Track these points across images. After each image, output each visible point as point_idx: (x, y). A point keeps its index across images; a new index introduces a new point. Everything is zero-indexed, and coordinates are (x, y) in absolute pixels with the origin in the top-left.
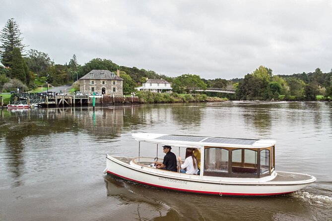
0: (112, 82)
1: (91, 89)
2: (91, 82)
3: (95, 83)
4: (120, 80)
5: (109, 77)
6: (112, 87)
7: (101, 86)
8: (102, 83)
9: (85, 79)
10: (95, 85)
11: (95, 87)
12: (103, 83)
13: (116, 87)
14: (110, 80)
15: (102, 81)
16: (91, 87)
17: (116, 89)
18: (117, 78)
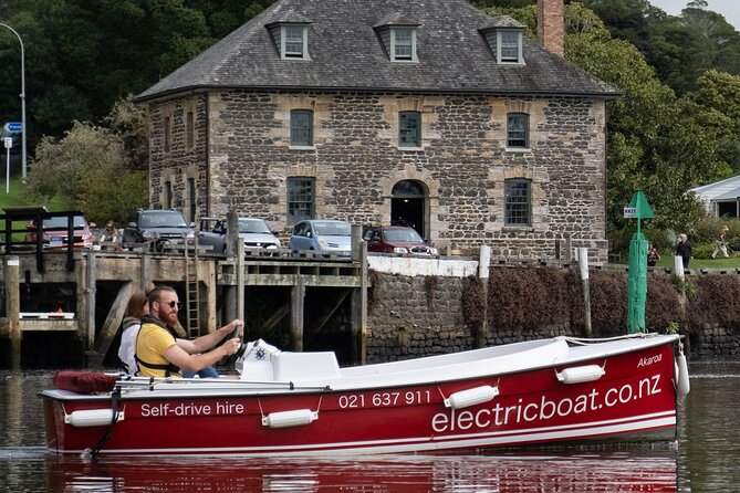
0: (499, 116)
1: (282, 191)
2: (283, 116)
3: (323, 135)
4: (582, 99)
5: (467, 65)
6: (497, 173)
7: (384, 161)
8: (390, 134)
9: (224, 91)
10: (329, 154)
11: (325, 173)
12: (410, 126)
13: (539, 175)
14: (481, 97)
15: (392, 110)
16: (279, 174)
17: (537, 193)
18: (550, 79)
